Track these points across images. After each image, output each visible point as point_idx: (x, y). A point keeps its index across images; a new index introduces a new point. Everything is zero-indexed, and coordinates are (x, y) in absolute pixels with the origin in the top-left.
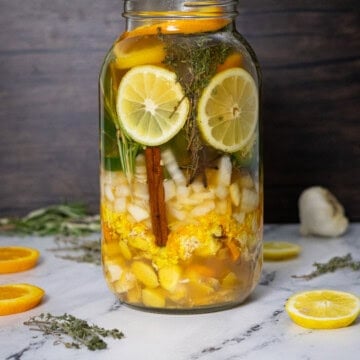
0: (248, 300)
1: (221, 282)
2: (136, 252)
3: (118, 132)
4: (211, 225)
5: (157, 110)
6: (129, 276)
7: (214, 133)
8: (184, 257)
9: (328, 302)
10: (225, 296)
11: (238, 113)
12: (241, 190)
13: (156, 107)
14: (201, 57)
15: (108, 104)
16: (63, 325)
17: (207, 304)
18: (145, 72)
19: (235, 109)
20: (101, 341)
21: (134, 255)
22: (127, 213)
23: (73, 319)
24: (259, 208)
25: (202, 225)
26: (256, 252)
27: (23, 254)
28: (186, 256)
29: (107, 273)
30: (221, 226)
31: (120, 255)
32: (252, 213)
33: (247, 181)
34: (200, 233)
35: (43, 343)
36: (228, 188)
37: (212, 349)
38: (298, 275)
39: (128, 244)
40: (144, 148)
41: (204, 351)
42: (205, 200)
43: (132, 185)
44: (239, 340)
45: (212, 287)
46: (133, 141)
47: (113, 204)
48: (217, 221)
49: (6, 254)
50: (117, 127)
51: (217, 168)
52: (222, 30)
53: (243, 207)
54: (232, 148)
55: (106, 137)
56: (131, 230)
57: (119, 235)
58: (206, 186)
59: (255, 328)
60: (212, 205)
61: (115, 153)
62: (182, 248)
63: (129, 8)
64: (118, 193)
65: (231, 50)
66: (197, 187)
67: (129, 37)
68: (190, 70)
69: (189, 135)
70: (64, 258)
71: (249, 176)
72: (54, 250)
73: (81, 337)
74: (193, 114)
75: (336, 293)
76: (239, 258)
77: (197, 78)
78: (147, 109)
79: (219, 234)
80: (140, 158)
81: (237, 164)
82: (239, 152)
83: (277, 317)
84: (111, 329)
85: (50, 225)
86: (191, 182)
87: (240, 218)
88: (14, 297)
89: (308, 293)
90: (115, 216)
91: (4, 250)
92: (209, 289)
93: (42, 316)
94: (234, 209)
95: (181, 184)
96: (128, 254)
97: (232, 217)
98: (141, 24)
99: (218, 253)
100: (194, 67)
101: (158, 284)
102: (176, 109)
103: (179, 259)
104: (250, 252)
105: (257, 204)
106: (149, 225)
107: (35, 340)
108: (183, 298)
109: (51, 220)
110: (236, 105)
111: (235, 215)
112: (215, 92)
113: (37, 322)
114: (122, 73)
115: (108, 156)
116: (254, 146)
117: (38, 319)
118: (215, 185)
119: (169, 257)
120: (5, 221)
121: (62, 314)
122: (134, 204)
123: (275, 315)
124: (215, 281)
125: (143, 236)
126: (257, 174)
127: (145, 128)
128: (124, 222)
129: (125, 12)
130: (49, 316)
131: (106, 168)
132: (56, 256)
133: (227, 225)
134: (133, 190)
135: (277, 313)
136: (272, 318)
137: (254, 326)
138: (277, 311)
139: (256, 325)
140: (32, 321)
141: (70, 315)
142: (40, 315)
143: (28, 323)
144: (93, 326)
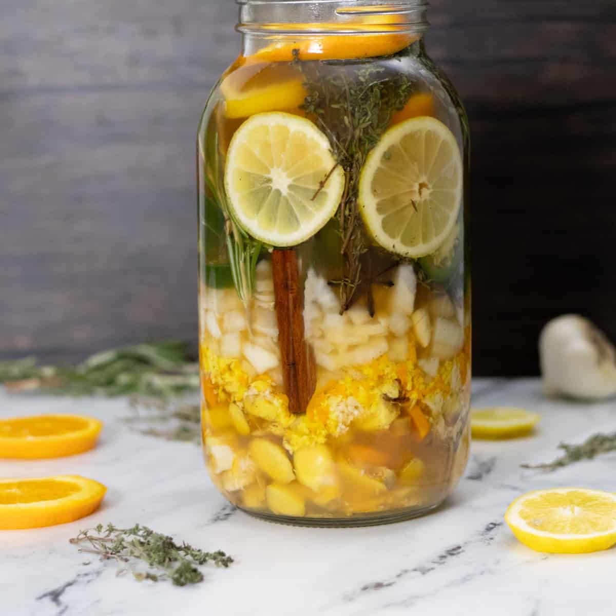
0: (444, 505)
1: (398, 474)
2: (257, 423)
3: (228, 223)
4: (381, 379)
5: (290, 187)
6: (246, 464)
7: (385, 225)
8: (336, 432)
9: (577, 509)
10: (404, 497)
11: (426, 192)
12: (432, 321)
13: (289, 181)
14: (366, 98)
15: (211, 177)
16: (133, 544)
17: (374, 510)
18: (273, 124)
19: (422, 186)
20: (195, 571)
21: (253, 428)
22: (242, 358)
23: (149, 533)
24: (464, 350)
25: (366, 378)
26: (459, 424)
27: (75, 425)
28: (340, 431)
29: (209, 458)
30: (398, 380)
31: (230, 428)
32: (451, 360)
33: (442, 305)
34: (362, 392)
35: (98, 573)
36: (410, 317)
37: (379, 585)
38: (532, 463)
39: (243, 410)
40: (271, 250)
41: (365, 588)
42: (371, 338)
43: (251, 311)
44: (424, 571)
45: (382, 481)
46: (251, 238)
47: (219, 342)
48: (391, 372)
49: (48, 425)
50: (225, 214)
51: (391, 284)
52: (401, 53)
53: (436, 349)
54: (416, 251)
55: (208, 232)
56: (248, 387)
57: (229, 394)
58: (372, 314)
59: (454, 551)
60: (383, 346)
61: (221, 258)
62: (333, 416)
63: (246, 17)
64: (226, 324)
65: (415, 86)
66: (358, 315)
67: (247, 65)
68: (346, 120)
69: (345, 229)
71: (446, 298)
72: (128, 420)
73: (161, 563)
74: (351, 193)
75: (591, 493)
76: (430, 434)
77: (358, 133)
78: (274, 186)
79: (394, 394)
80: (263, 266)
81: (426, 277)
82: (429, 257)
83: (492, 533)
84: (213, 550)
85: (124, 379)
86: (346, 307)
87: (431, 367)
88: (55, 496)
89: (543, 492)
90: (223, 364)
92: (379, 486)
93: (99, 528)
94: (421, 352)
95: (331, 310)
96: (243, 426)
97: (416, 366)
98: (266, 44)
99: (392, 425)
100: (353, 115)
101: (292, 477)
102: (322, 184)
103: (329, 436)
104: (447, 424)
105: (461, 345)
106: (279, 378)
107: (87, 569)
108: (333, 501)
109: (126, 370)
110: (423, 179)
111: (422, 363)
112: (387, 157)
113: (91, 539)
114: (234, 125)
115: (211, 263)
116: (455, 247)
117: (93, 533)
118: (388, 312)
119: (312, 432)
120: (48, 371)
121: (133, 526)
122: (253, 343)
123: (489, 529)
124: (388, 473)
125: (269, 397)
126: (460, 293)
127: (272, 217)
128: (237, 373)
129: (240, 24)
130: (111, 529)
131: (208, 284)
132: (134, 430)
133: (409, 379)
134: (251, 320)
135: (491, 526)
136: (482, 535)
137: (452, 548)
138: (492, 524)
139: (455, 547)
140: (82, 536)
141: (145, 528)
142: (95, 526)
143: (76, 541)
144: (183, 546)
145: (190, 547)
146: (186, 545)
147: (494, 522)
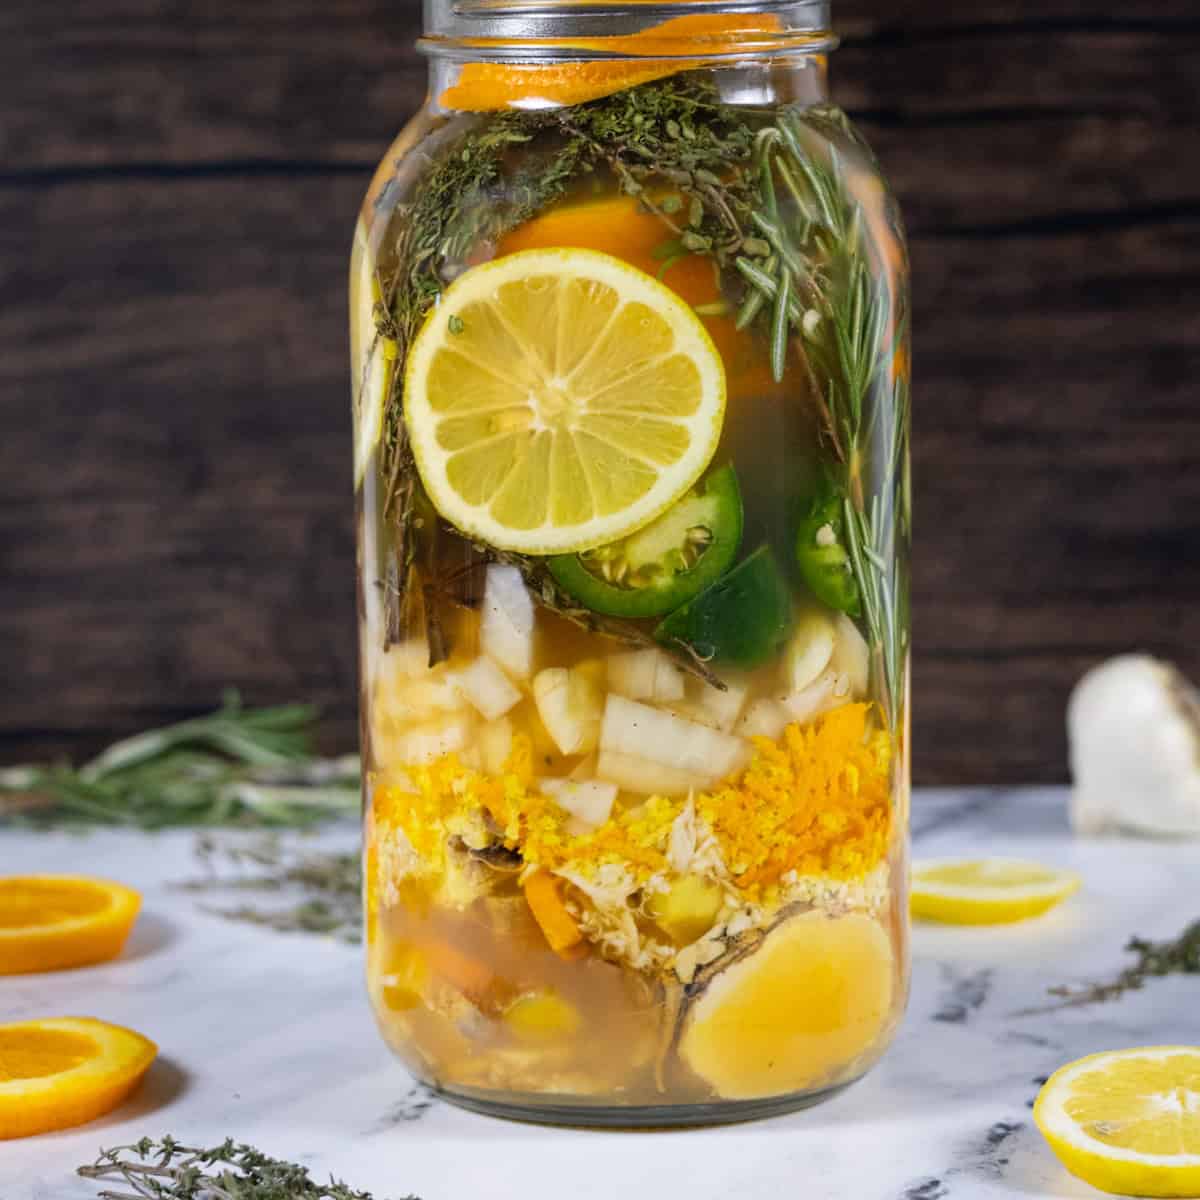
4: (448, 802)
16: (221, 1182)
23: (254, 1160)
30: (485, 812)
49: (23, 901)
59: (924, 1193)
70: (230, 916)
72: (193, 887)
79: (476, 839)
83: (1004, 1147)
88: (43, 1069)
91: (13, 888)
93: (143, 1148)
97: (532, 792)
99: (478, 904)
113: (124, 1167)
117: (128, 1157)
120: (19, 778)
121: (220, 1143)
123: (995, 1139)
130: (171, 1148)
132: (206, 910)
135: (1001, 1131)
136: (983, 1152)
137: (917, 1186)
138: (1001, 1126)
139: (926, 1182)
140: (106, 1162)
141: (245, 1149)
142: (136, 1142)
143: (92, 1172)
144: (330, 1186)
145: (346, 1187)
146: (337, 1183)
147: (1004, 1122)
